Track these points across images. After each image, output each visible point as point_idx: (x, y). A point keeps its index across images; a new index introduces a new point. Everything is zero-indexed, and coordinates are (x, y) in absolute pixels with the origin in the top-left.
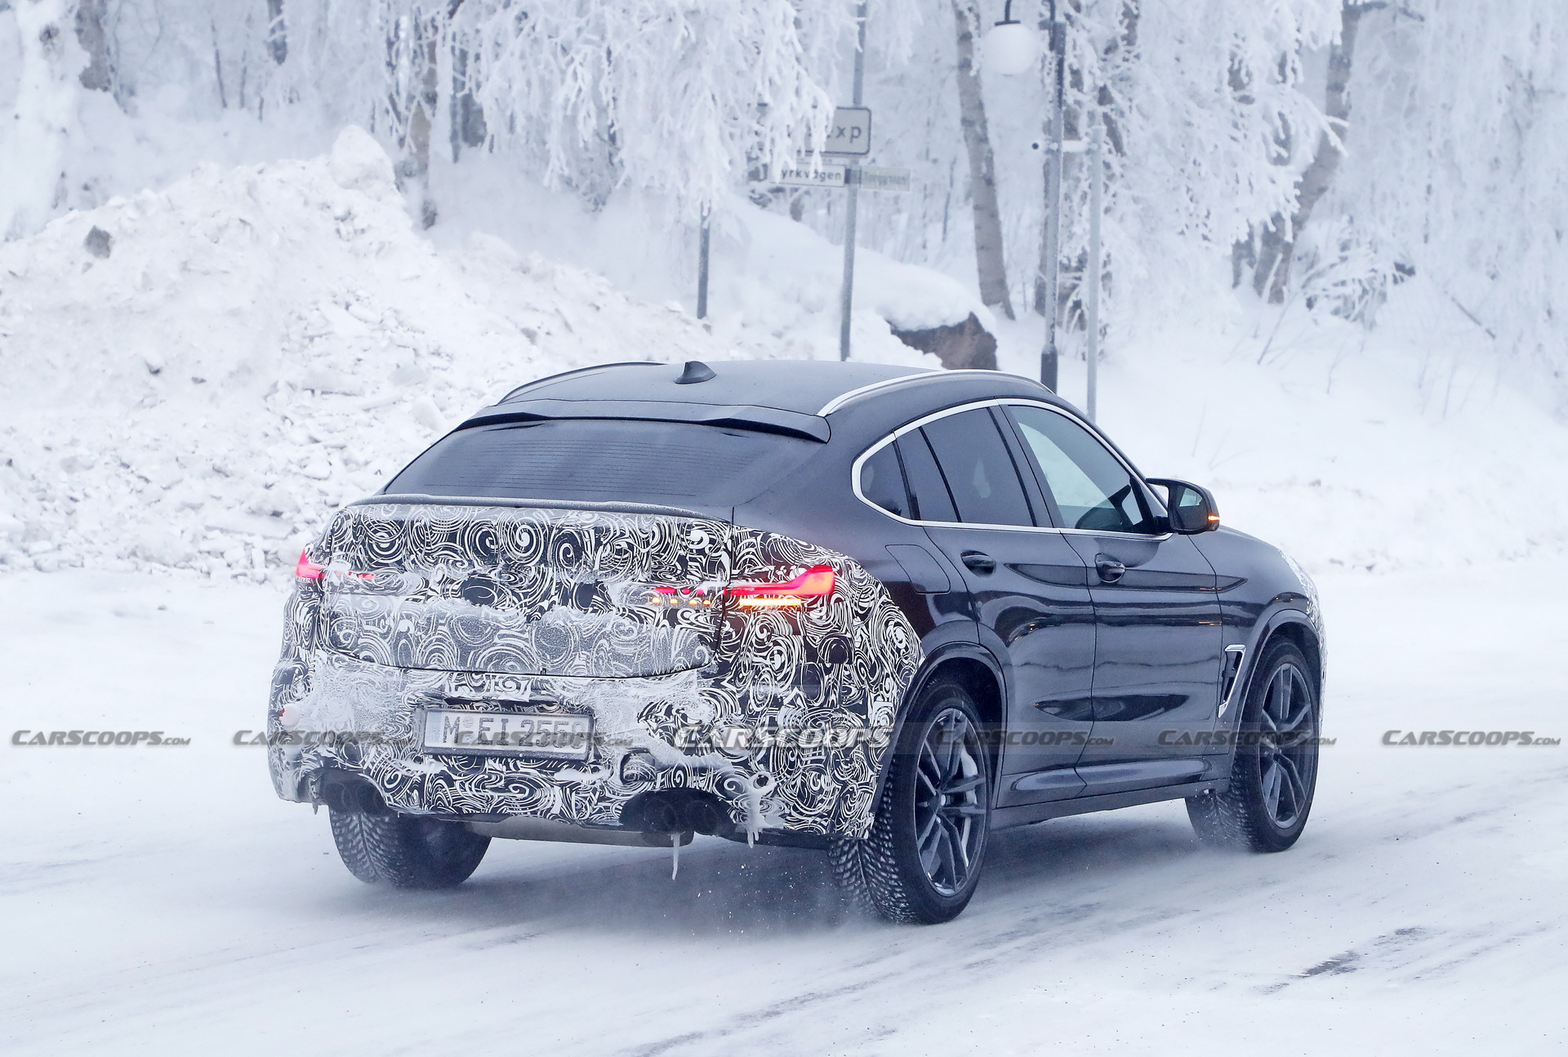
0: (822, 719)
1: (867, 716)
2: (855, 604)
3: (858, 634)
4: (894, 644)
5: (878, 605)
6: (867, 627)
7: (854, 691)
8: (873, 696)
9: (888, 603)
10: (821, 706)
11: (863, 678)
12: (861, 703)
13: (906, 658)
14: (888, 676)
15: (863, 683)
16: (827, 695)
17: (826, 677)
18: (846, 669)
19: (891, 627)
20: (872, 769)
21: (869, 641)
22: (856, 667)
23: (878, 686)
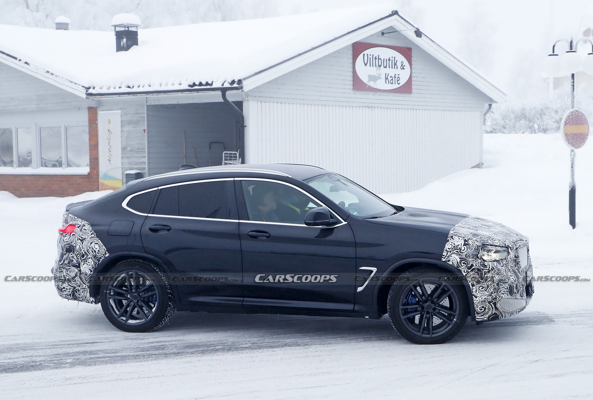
0: (62, 268)
1: (80, 269)
2: (80, 237)
3: (79, 245)
4: (93, 249)
5: (90, 237)
6: (82, 243)
7: (74, 261)
8: (83, 263)
9: (94, 237)
10: (62, 264)
11: (79, 258)
12: (77, 265)
13: (98, 254)
14: (89, 258)
15: (78, 259)
16: (64, 261)
17: (65, 256)
18: (71, 254)
19: (93, 244)
20: (85, 284)
21: (82, 247)
22: (76, 255)
23: (85, 261)
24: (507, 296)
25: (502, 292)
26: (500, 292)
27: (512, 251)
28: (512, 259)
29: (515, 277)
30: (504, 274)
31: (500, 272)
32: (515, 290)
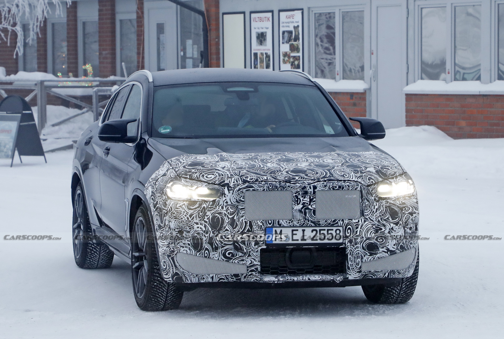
24: (189, 251)
25: (181, 244)
26: (178, 244)
27: (231, 192)
28: (229, 203)
29: (205, 226)
30: (184, 219)
31: (179, 216)
32: (206, 246)
